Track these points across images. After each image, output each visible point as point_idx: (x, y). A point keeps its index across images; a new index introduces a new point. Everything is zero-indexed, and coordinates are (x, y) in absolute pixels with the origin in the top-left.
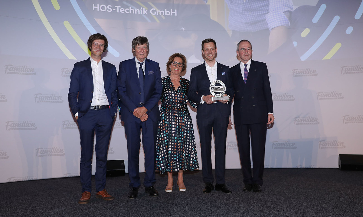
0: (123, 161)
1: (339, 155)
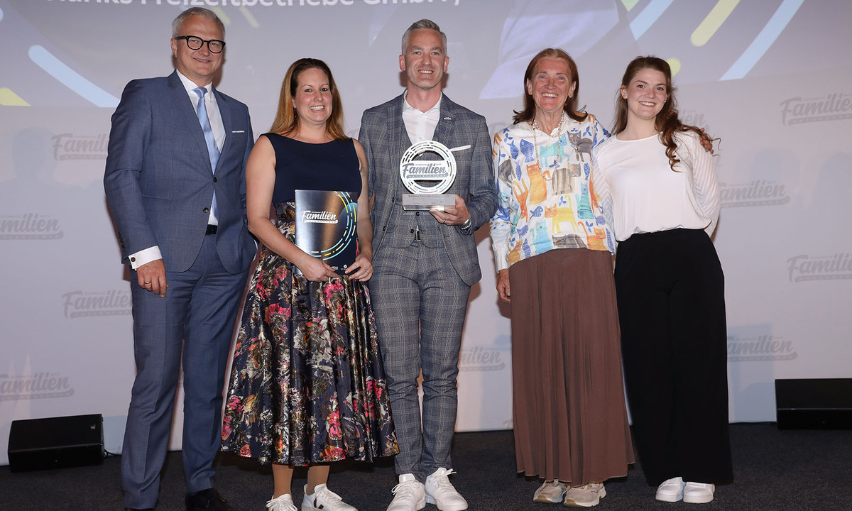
0: (97, 419)
1: (777, 381)
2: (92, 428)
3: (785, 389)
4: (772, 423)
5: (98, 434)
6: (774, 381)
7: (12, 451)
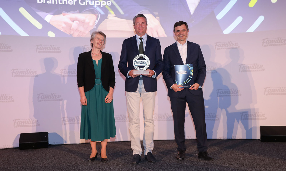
0: (47, 133)
4: (259, 140)
5: (47, 138)
6: (259, 126)
7: (20, 143)
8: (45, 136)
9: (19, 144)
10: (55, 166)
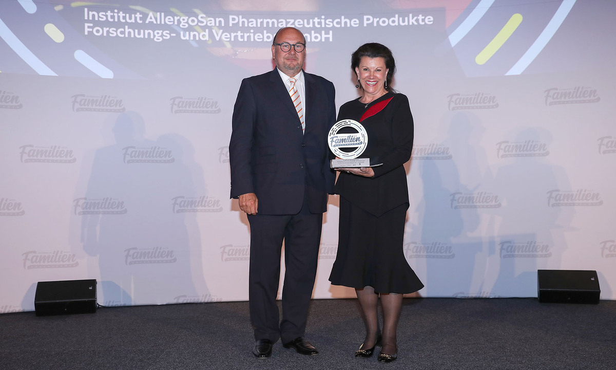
0: (93, 283)
1: (538, 270)
2: (90, 288)
3: (545, 276)
4: (535, 298)
5: (93, 293)
6: (537, 271)
7: (37, 302)
8: (91, 288)
9: (36, 305)
10: (111, 350)
